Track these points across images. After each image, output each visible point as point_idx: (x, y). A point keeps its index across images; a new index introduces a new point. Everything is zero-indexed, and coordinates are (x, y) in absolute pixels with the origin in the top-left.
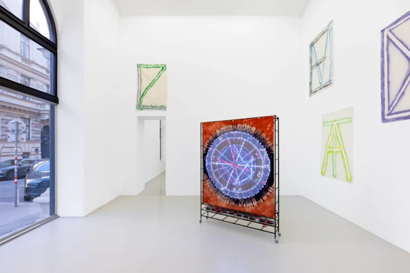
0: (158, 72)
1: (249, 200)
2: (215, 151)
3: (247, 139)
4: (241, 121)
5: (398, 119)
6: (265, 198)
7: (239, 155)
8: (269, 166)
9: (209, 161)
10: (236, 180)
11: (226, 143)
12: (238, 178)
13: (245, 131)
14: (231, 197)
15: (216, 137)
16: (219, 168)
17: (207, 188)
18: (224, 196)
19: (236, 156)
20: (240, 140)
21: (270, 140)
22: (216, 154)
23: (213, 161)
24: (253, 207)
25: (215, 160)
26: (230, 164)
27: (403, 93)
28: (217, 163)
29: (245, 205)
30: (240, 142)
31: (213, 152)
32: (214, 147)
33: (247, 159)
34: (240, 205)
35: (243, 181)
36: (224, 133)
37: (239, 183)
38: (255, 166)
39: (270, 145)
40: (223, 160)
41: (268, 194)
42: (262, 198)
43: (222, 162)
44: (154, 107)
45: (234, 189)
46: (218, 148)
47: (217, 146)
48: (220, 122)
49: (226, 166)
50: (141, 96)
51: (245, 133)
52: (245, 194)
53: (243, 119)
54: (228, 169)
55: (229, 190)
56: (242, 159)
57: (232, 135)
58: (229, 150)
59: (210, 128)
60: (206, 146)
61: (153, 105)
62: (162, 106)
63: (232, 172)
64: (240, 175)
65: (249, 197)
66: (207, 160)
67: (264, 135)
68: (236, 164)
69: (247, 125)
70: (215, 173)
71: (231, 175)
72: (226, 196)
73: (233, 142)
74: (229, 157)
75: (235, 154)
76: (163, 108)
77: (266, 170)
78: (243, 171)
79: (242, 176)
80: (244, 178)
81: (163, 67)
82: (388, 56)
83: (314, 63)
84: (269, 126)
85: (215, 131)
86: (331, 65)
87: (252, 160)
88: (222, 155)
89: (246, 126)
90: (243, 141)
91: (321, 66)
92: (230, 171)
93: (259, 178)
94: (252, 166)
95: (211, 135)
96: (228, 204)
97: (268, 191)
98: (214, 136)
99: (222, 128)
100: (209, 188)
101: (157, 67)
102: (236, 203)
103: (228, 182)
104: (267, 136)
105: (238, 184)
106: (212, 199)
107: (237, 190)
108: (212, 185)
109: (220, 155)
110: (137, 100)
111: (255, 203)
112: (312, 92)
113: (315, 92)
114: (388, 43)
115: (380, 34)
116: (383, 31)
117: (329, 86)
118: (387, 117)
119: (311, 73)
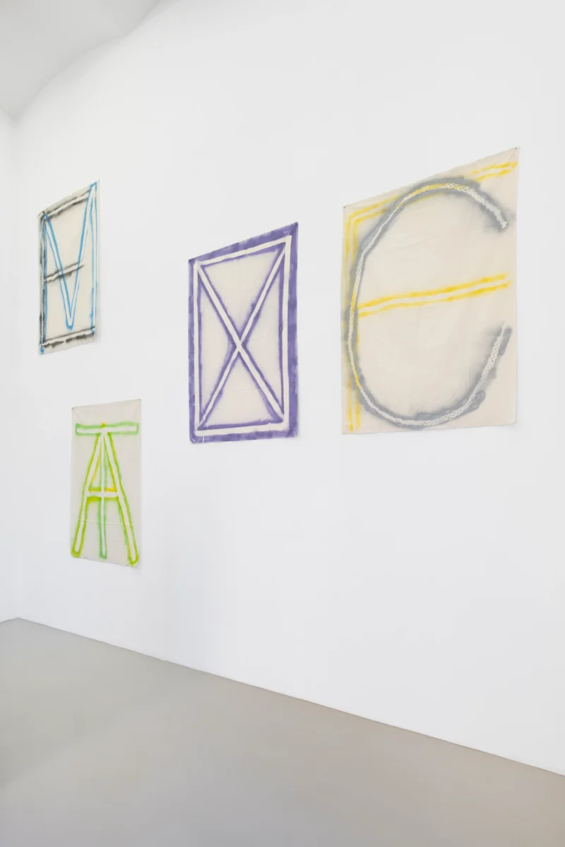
5: (213, 438)
27: (221, 393)
82: (200, 315)
83: (51, 268)
86: (95, 291)
91: (70, 281)
112: (46, 344)
113: (54, 345)
114: (199, 290)
115: (187, 265)
116: (192, 262)
117: (90, 339)
118: (198, 433)
119: (44, 292)
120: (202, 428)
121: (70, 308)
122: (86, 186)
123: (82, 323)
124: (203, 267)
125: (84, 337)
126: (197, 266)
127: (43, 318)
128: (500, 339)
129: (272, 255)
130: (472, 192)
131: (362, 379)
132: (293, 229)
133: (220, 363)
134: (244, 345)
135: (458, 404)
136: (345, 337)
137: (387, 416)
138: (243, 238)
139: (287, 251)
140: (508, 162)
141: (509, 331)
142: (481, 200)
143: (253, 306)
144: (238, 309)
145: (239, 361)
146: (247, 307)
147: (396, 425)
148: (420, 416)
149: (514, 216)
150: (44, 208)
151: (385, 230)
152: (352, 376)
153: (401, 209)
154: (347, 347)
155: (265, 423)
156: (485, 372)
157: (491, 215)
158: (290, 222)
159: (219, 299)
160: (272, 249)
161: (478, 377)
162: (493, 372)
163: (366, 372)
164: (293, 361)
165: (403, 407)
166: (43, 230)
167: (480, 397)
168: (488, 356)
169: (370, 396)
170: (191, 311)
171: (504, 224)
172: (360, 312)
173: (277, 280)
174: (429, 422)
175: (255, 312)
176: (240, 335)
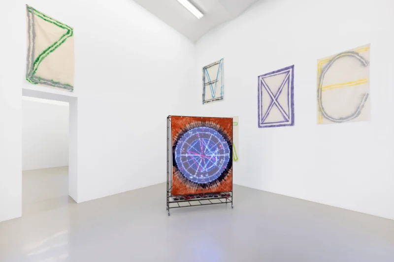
0: (62, 35)
1: (214, 182)
2: (185, 143)
3: (213, 134)
4: (209, 119)
5: (266, 127)
6: (226, 178)
7: (207, 147)
8: (229, 154)
9: (178, 153)
10: (204, 168)
11: (195, 137)
12: (206, 166)
13: (212, 128)
14: (199, 183)
15: (186, 131)
16: (188, 160)
17: (176, 180)
18: (192, 184)
19: (204, 147)
20: (208, 134)
21: (230, 135)
22: (186, 146)
23: (182, 153)
24: (217, 188)
25: (185, 152)
26: (199, 155)
27: (268, 113)
28: (187, 155)
29: (211, 187)
30: (208, 136)
31: (183, 145)
32: (184, 140)
33: (214, 150)
34: (207, 188)
35: (210, 168)
36: (194, 128)
37: (207, 170)
38: (219, 155)
39: (230, 139)
40: (193, 151)
41: (228, 174)
42: (223, 179)
43: (192, 154)
44: (56, 83)
45: (202, 176)
46: (187, 141)
47: (187, 139)
48: (190, 117)
49: (195, 157)
50: (34, 62)
51: (212, 129)
52: (211, 178)
53: (211, 118)
54: (197, 159)
55: (197, 177)
56: (209, 150)
57: (201, 130)
58: (198, 143)
59: (180, 122)
60: (175, 139)
61: (55, 80)
62: (68, 85)
63: (200, 162)
64: (207, 163)
65: (214, 180)
66: (176, 153)
67: (225, 132)
68: (204, 155)
69: (214, 122)
70: (184, 164)
71: (200, 164)
72: (195, 183)
73: (201, 136)
74: (198, 148)
75: (204, 146)
76: (68, 87)
77: (226, 158)
78: (210, 160)
79: (209, 163)
80: (211, 165)
81: (69, 31)
82: (261, 92)
83: (207, 81)
84: (229, 125)
85: (185, 125)
86: (222, 87)
87: (217, 150)
88: (192, 147)
89: (212, 123)
90: (210, 135)
91: (214, 85)
92: (199, 161)
93: (221, 164)
94: (217, 155)
95: (181, 128)
96: (197, 190)
97: (228, 173)
98: (184, 130)
99: (192, 123)
100: (178, 179)
101: (61, 27)
102: (203, 187)
103: (197, 171)
104: (228, 133)
105: (205, 171)
106: (181, 189)
107: (204, 176)
108: (181, 176)
109: (190, 147)
110: (28, 65)
111: (219, 184)
112: (204, 101)
113: (207, 102)
114: (261, 84)
115: (257, 78)
116: (259, 77)
117: (220, 100)
118: (261, 125)
119: (204, 88)
120: (262, 124)
121: (213, 92)
122: (220, 60)
123: (218, 95)
124: (263, 78)
125: (218, 100)
126: (260, 78)
127: (204, 95)
128: (365, 97)
129: (285, 75)
130: (356, 56)
131: (323, 109)
132: (293, 67)
133: (268, 105)
134: (276, 100)
135: (353, 115)
136: (318, 97)
137: (331, 119)
138: (276, 70)
139: (290, 73)
140: (367, 47)
141: (368, 95)
142: (359, 58)
143: (279, 89)
144: (274, 90)
145: (275, 105)
146: (277, 89)
147: (334, 121)
148: (341, 119)
149: (369, 63)
150: (205, 66)
151: (330, 66)
152: (320, 108)
153: (335, 61)
154: (318, 100)
155: (283, 122)
156: (361, 106)
157: (362, 62)
158: (291, 65)
159: (268, 87)
160: (285, 73)
161: (358, 107)
162: (363, 106)
163: (324, 106)
164: (293, 104)
165: (336, 116)
166: (204, 72)
167: (359, 113)
168: (361, 102)
169: (326, 113)
170: (259, 91)
171: (366, 65)
172: (322, 89)
173: (287, 82)
174: (344, 120)
175: (280, 91)
176: (275, 97)
